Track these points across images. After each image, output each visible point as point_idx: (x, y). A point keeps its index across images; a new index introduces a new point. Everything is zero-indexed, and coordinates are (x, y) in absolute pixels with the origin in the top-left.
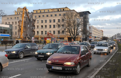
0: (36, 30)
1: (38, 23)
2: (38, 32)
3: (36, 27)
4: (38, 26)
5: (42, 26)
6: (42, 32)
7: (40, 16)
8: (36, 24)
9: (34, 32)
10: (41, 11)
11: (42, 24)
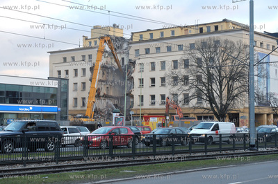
0: (136, 92)
1: (142, 70)
2: (142, 97)
3: (137, 82)
4: (141, 81)
5: (153, 80)
6: (153, 97)
7: (147, 51)
8: (136, 76)
9: (132, 97)
10: (151, 35)
11: (153, 75)
